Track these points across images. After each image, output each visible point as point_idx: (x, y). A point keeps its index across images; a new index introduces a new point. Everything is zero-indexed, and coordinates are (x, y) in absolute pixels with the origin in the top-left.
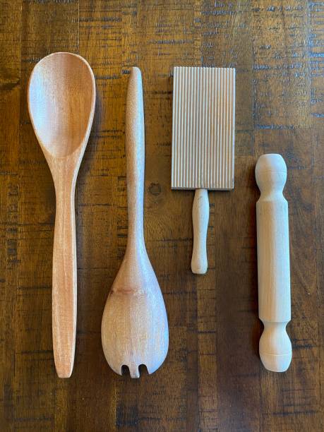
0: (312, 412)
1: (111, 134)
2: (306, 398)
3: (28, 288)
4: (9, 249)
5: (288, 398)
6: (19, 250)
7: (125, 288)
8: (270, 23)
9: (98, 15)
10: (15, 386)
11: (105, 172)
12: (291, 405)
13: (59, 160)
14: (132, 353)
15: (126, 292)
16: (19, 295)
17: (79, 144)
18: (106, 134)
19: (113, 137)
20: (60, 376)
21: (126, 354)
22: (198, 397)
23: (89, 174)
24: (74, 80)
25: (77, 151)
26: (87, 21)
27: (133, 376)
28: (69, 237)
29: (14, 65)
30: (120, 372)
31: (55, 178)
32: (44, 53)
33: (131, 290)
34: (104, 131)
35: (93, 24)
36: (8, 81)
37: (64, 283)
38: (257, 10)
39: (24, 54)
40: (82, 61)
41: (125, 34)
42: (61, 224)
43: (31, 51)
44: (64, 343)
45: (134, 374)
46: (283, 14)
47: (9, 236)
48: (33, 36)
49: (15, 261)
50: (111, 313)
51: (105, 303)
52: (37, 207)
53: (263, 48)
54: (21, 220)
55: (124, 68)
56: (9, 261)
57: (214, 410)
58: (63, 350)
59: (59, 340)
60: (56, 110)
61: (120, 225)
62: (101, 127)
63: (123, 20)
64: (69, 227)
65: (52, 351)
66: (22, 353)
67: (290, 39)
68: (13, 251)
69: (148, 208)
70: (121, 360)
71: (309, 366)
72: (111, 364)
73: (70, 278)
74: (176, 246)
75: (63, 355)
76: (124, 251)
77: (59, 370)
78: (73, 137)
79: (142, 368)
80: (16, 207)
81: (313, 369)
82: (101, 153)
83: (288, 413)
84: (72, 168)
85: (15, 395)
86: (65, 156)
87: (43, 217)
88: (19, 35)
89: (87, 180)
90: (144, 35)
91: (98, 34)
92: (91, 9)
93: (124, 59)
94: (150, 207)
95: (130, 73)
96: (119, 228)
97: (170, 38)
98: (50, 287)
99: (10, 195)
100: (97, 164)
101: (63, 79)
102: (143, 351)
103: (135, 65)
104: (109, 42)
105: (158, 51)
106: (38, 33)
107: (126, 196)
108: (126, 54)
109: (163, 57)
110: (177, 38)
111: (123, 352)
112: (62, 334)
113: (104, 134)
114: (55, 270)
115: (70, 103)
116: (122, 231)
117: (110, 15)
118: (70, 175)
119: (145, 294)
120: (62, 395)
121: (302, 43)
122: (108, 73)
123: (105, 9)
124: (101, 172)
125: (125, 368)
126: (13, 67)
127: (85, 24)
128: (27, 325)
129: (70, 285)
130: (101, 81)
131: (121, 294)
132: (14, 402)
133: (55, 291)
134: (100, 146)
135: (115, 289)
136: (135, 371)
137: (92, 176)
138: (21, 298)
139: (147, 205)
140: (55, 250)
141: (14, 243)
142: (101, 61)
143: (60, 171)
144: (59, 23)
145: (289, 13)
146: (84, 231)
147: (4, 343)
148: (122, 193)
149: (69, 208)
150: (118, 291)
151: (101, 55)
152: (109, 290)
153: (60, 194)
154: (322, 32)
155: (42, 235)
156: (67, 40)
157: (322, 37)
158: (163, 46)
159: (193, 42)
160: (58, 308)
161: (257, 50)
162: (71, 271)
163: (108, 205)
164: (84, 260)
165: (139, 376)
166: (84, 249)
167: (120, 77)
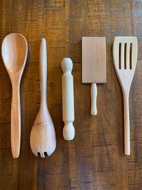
0: (113, 170)
2: (110, 165)
3: (2, 124)
5: (103, 165)
7: (39, 122)
8: (95, 21)
9: (29, 18)
11: (32, 78)
12: (104, 168)
13: (13, 74)
14: (41, 148)
15: (39, 124)
17: (21, 68)
18: (32, 64)
19: (35, 65)
20: (14, 157)
21: (39, 148)
22: (68, 165)
23: (25, 79)
24: (19, 44)
25: (20, 70)
26: (25, 21)
27: (42, 157)
28: (17, 103)
30: (37, 155)
31: (12, 81)
32: (8, 33)
33: (41, 123)
35: (27, 22)
37: (15, 122)
38: (90, 16)
40: (22, 37)
41: (39, 26)
42: (14, 98)
43: (3, 32)
44: (16, 144)
45: (42, 156)
46: (99, 18)
48: (4, 27)
50: (33, 132)
51: (31, 129)
52: (6, 92)
53: (92, 30)
55: (39, 39)
57: (74, 170)
58: (15, 147)
59: (13, 143)
60: (13, 55)
61: (38, 99)
62: (30, 61)
63: (39, 21)
64: (17, 99)
65: (11, 148)
67: (102, 27)
69: (49, 92)
70: (37, 150)
71: (111, 152)
72: (33, 152)
73: (18, 119)
74: (60, 107)
75: (15, 149)
76: (39, 109)
77: (14, 155)
78: (19, 66)
79: (45, 153)
81: (113, 153)
82: (30, 71)
83: (103, 171)
84: (18, 77)
86: (16, 72)
87: (8, 96)
89: (25, 82)
90: (46, 26)
91: (29, 26)
92: (26, 16)
93: (39, 35)
94: (50, 92)
95: (41, 40)
96: (37, 100)
97: (56, 27)
98: (10, 123)
100: (29, 75)
101: (15, 43)
102: (45, 147)
103: (43, 38)
104: (33, 29)
105: (52, 32)
106: (6, 26)
107: (39, 88)
108: (40, 33)
109: (54, 34)
110: (59, 27)
111: (37, 147)
112: (14, 141)
113: (31, 64)
114: (12, 116)
115: (18, 52)
116: (38, 101)
117: (34, 19)
118: (18, 80)
119: (46, 125)
120: (15, 166)
121: (107, 29)
122: (33, 41)
123: (32, 16)
124: (30, 79)
125: (39, 154)
127: (24, 22)
128: (2, 138)
129: (18, 122)
130: (30, 44)
133: (12, 125)
134: (30, 69)
135: (35, 123)
136: (42, 154)
139: (48, 91)
140: (12, 109)
142: (30, 36)
143: (14, 78)
144: (14, 22)
145: (102, 17)
146: (24, 102)
148: (38, 86)
149: (17, 92)
150: (36, 124)
151: (30, 34)
152: (33, 124)
153: (14, 87)
154: (114, 24)
155: (7, 103)
156: (17, 28)
157: (115, 26)
158: (54, 30)
159: (65, 29)
160: (13, 131)
161: (90, 31)
162: (18, 117)
163: (33, 91)
164: (24, 112)
165: (44, 157)
166: (24, 109)
167: (37, 42)
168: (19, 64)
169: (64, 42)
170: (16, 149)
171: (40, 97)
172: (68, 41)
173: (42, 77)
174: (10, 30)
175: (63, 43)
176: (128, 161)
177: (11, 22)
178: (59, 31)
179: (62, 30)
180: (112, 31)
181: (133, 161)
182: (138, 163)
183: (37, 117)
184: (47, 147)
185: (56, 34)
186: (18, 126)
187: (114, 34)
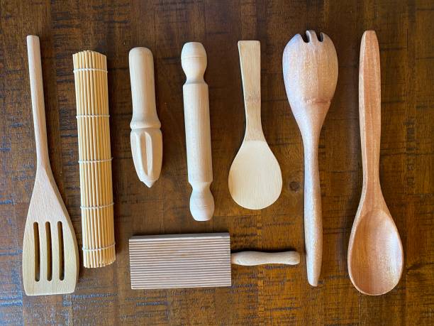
0: (162, 4)
1: (332, 231)
2: (167, 16)
3: (398, 102)
4: (413, 133)
5: (182, 16)
6: (405, 134)
7: (322, 105)
10: (407, 22)
11: (336, 199)
12: (179, 9)
13: (377, 207)
14: (316, 52)
15: (320, 101)
16: (404, 95)
17: (361, 221)
18: (336, 231)
19: (330, 229)
20: (374, 32)
21: (321, 51)
22: (256, 16)
23: (350, 197)
24: (365, 273)
25: (363, 216)
26: (353, 324)
27: (314, 33)
28: (368, 146)
29: (412, 284)
30: (324, 35)
31: (380, 192)
32: (388, 295)
33: (317, 102)
34: (337, 233)
35: (348, 321)
36: (417, 271)
37: (372, 107)
39: (403, 295)
40: (360, 289)
41: (321, 314)
42: (375, 156)
43: (398, 297)
44: (370, 59)
45: (312, 35)
47: (413, 144)
48: (396, 309)
49: (408, 124)
50: (332, 84)
52: (391, 169)
53: (207, 307)
54: (403, 158)
55: (322, 285)
56: (413, 124)
57: (244, 4)
58: (372, 53)
59: (375, 61)
60: (378, 248)
61: (324, 156)
62: (340, 236)
63: (323, 325)
64: (369, 154)
66: (401, 48)
67: (184, 315)
68: (410, 131)
69: (300, 171)
70: (324, 46)
71: (165, 42)
72: (331, 42)
73: (367, 112)
74: (276, 140)
75: (372, 49)
76: (321, 134)
77: (375, 37)
78: (365, 227)
79: (306, 40)
80: (408, 168)
81: (161, 40)
82: (340, 215)
83: (182, 3)
84: (367, 201)
85: (407, 14)
86: (372, 211)
87: (386, 160)
88: (408, 310)
89: (351, 192)
90: (306, 314)
91: (344, 313)
93: (321, 293)
94: (298, 172)
95: (320, 282)
96: (324, 153)
97: (284, 312)
98: (382, 103)
99: (413, 178)
100: (343, 207)
101: (374, 274)
102: (307, 54)
103: (313, 288)
104: (334, 307)
105: (294, 301)
106: (393, 312)
107: (321, 180)
108: (320, 297)
109: (289, 297)
110: (277, 314)
111: (324, 53)
112: (373, 66)
113: (338, 230)
114: (379, 117)
115: (367, 255)
116: (322, 150)
118: (368, 196)
119: (306, 100)
120: (368, 14)
121: (174, 312)
122: (335, 281)
124: (340, 199)
125: (320, 39)
126: (413, 283)
127: (355, 321)
128: (398, 72)
129: (367, 106)
130: (341, 274)
131: (326, 100)
132: (407, 8)
133: (379, 101)
134: (341, 219)
135: (329, 103)
136: (313, 37)
137: (347, 196)
138: (403, 93)
139: (301, 173)
140: (380, 134)
141: (409, 139)
142: (340, 291)
143: (376, 199)
144: (375, 321)
146: (353, 150)
147: (416, 56)
148: (323, 182)
149: (369, 169)
150: (327, 102)
151: (340, 295)
152: (332, 101)
153: (376, 179)
154: (157, 322)
155: (387, 146)
156: (368, 306)
157: (157, 318)
158: (289, 306)
159: (265, 310)
160: (375, 88)
161: (212, 306)
162: (367, 118)
163: (334, 172)
164: (352, 126)
165: (308, 32)
166: (352, 135)
167: (325, 278)
168: (365, 230)
169: (267, 279)
170: (369, 48)
171: (319, 160)
172: (260, 283)
173: (317, 201)
174: (384, 302)
175: (269, 278)
176: (128, 25)
177: (381, 321)
178: (279, 304)
179: (273, 307)
180: (162, 308)
181: (117, 25)
182: (106, 20)
183: (324, 117)
184: (304, 52)
185: (284, 297)
186: (366, 97)
187: (159, 300)
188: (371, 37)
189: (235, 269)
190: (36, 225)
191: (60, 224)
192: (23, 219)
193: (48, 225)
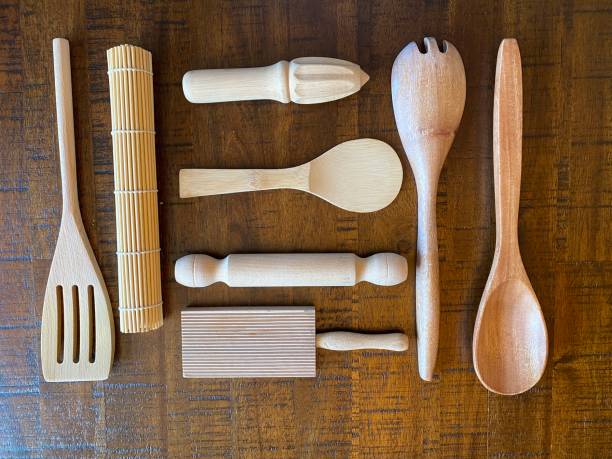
1: (453, 308)
2: (238, 15)
3: (547, 135)
4: (567, 179)
5: (257, 15)
6: (555, 177)
7: (443, 137)
8: (275, 433)
9: (466, 441)
10: (561, 27)
11: (460, 265)
12: (255, 7)
13: (514, 277)
14: (436, 66)
15: (441, 133)
16: (556, 127)
17: (492, 295)
18: (458, 308)
19: (451, 305)
20: (514, 41)
21: (442, 65)
22: (358, 16)
23: (479, 263)
24: (497, 365)
25: (495, 287)
26: (479, 434)
27: (434, 40)
28: (504, 194)
29: (560, 384)
30: (447, 44)
31: (519, 257)
32: (527, 397)
33: (436, 134)
34: (460, 311)
35: (472, 430)
36: (569, 365)
37: (509, 141)
38: (289, 448)
39: (549, 397)
40: (489, 385)
41: (436, 419)
42: (513, 207)
43: (541, 400)
44: (509, 77)
45: (431, 42)
46: (260, 443)
47: (566, 193)
48: (538, 416)
49: (560, 165)
50: (457, 110)
51: (461, 123)
52: (535, 226)
54: (553, 212)
55: (438, 381)
56: (567, 166)
58: (512, 69)
59: (516, 80)
60: (515, 332)
61: (444, 207)
62: (463, 316)
63: (438, 434)
64: (504, 204)
65: (523, 66)
66: (553, 64)
67: (252, 415)
68: (563, 177)
69: (412, 226)
70: (447, 59)
71: (234, 50)
72: (457, 54)
73: (503, 148)
75: (512, 63)
76: (440, 177)
77: (516, 47)
78: (498, 302)
79: (423, 50)
80: (558, 226)
81: (230, 48)
82: (465, 286)
84: (501, 268)
85: (562, 17)
86: (507, 282)
87: (528, 215)
88: (554, 417)
89: (480, 256)
90: (416, 419)
91: (467, 419)
92: (474, 446)
93: (437, 392)
94: (409, 227)
95: (435, 376)
96: (445, 203)
97: (386, 416)
98: (524, 137)
99: (565, 239)
100: (470, 276)
101: (508, 367)
102: (424, 68)
103: (426, 383)
104: (454, 410)
105: (400, 401)
106: (534, 419)
107: (439, 240)
108: (435, 396)
109: (394, 394)
110: (377, 417)
111: (446, 67)
112: (513, 86)
113: (461, 307)
114: (519, 156)
115: (499, 341)
116: (442, 200)
117: (453, 440)
118: (502, 260)
119: (421, 130)
120: (509, 17)
121: (239, 410)
122: (456, 375)
123: (459, 447)
124: (466, 265)
125: (442, 49)
126: (561, 381)
127: (481, 430)
128: (548, 95)
129: (503, 141)
130: (464, 366)
131: (448, 131)
132: (562, 9)
133: (519, 133)
134: (465, 294)
135: (453, 135)
136: (432, 47)
137: (475, 261)
138: (554, 124)
139: (413, 229)
140: (519, 179)
141: (561, 186)
142: (463, 389)
143: (513, 265)
144: (510, 431)
145: (253, 445)
146: (484, 199)
147: (574, 75)
148: (442, 242)
149: (504, 224)
150: (449, 133)
151: (463, 394)
152: (457, 133)
153: (514, 239)
154: (216, 423)
155: (530, 196)
156: (500, 410)
157: (216, 418)
158: (395, 407)
159: (361, 411)
160: (514, 115)
161: (290, 404)
162: (502, 155)
163: (457, 229)
164: (484, 167)
165: (426, 39)
166: (484, 179)
167: (442, 371)
168: (498, 307)
169: (364, 370)
170: (508, 62)
171: (437, 212)
172: (355, 375)
173: (433, 267)
174: (522, 405)
175: (367, 369)
176: (186, 26)
177: (518, 432)
178: (380, 404)
179: (371, 408)
180: (223, 404)
181: (172, 26)
182: (158, 20)
183: (446, 153)
184: (419, 67)
185: (387, 395)
186: (502, 129)
187: (219, 393)
188: (511, 48)
189: (321, 354)
190: (60, 289)
191: (91, 289)
192: (42, 281)
193: (76, 289)
